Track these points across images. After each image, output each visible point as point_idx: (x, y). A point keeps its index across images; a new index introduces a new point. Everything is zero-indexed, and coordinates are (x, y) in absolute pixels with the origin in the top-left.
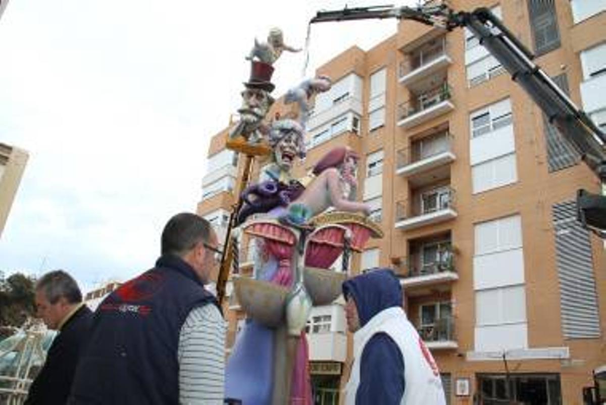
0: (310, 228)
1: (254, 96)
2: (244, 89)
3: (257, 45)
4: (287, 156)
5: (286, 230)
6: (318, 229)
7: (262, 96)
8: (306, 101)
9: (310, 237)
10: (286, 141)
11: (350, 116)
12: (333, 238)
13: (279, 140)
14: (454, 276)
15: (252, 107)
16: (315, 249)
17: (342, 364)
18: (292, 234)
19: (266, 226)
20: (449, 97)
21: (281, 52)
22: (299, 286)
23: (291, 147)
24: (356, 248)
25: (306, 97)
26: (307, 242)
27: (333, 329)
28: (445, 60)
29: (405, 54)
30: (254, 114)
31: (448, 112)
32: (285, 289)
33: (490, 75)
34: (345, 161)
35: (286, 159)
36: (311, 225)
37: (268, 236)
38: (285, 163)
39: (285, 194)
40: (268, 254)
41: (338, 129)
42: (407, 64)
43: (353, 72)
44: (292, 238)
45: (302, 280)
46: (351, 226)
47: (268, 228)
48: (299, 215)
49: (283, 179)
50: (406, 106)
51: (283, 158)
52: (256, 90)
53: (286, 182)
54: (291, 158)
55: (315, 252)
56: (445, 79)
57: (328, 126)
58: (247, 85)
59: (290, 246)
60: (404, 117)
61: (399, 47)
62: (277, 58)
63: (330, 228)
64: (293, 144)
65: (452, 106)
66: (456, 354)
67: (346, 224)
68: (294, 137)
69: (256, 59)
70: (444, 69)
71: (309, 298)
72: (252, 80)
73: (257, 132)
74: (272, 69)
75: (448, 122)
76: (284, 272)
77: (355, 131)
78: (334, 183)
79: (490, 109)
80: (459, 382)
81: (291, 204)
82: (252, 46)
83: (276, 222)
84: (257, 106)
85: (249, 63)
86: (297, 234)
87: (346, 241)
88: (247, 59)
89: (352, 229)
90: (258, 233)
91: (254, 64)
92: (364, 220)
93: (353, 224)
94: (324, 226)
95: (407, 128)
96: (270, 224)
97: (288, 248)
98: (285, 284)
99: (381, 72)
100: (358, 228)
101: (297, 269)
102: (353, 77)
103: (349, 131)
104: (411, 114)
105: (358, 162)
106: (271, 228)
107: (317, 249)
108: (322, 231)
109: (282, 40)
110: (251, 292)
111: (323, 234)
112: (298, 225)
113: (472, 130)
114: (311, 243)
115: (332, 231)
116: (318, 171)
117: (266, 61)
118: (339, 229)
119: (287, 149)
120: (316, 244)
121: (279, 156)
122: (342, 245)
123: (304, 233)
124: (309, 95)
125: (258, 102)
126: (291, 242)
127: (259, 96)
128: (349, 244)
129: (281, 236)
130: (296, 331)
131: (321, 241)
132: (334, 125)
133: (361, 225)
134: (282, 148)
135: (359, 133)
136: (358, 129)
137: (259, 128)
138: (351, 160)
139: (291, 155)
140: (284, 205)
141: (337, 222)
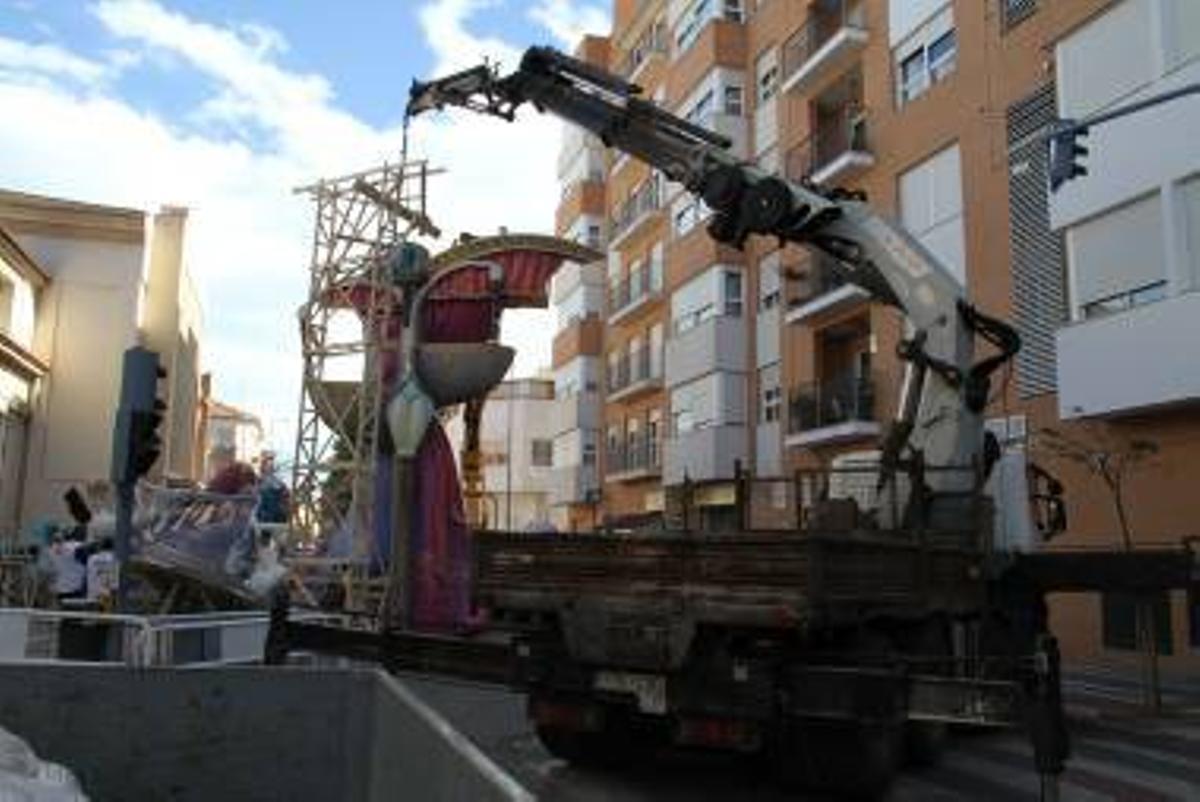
6: (435, 278)
9: (422, 293)
12: (469, 288)
22: (405, 377)
26: (414, 304)
41: (704, 19)
45: (409, 367)
57: (691, 17)
63: (462, 270)
67: (492, 257)
71: (424, 394)
77: (737, 16)
87: (494, 286)
93: (511, 253)
94: (449, 269)
100: (521, 257)
107: (445, 308)
111: (450, 281)
123: (410, 289)
128: (496, 291)
130: (405, 452)
131: (447, 297)
133: (527, 252)
135: (743, 18)
136: (740, 9)
141: (472, 256)
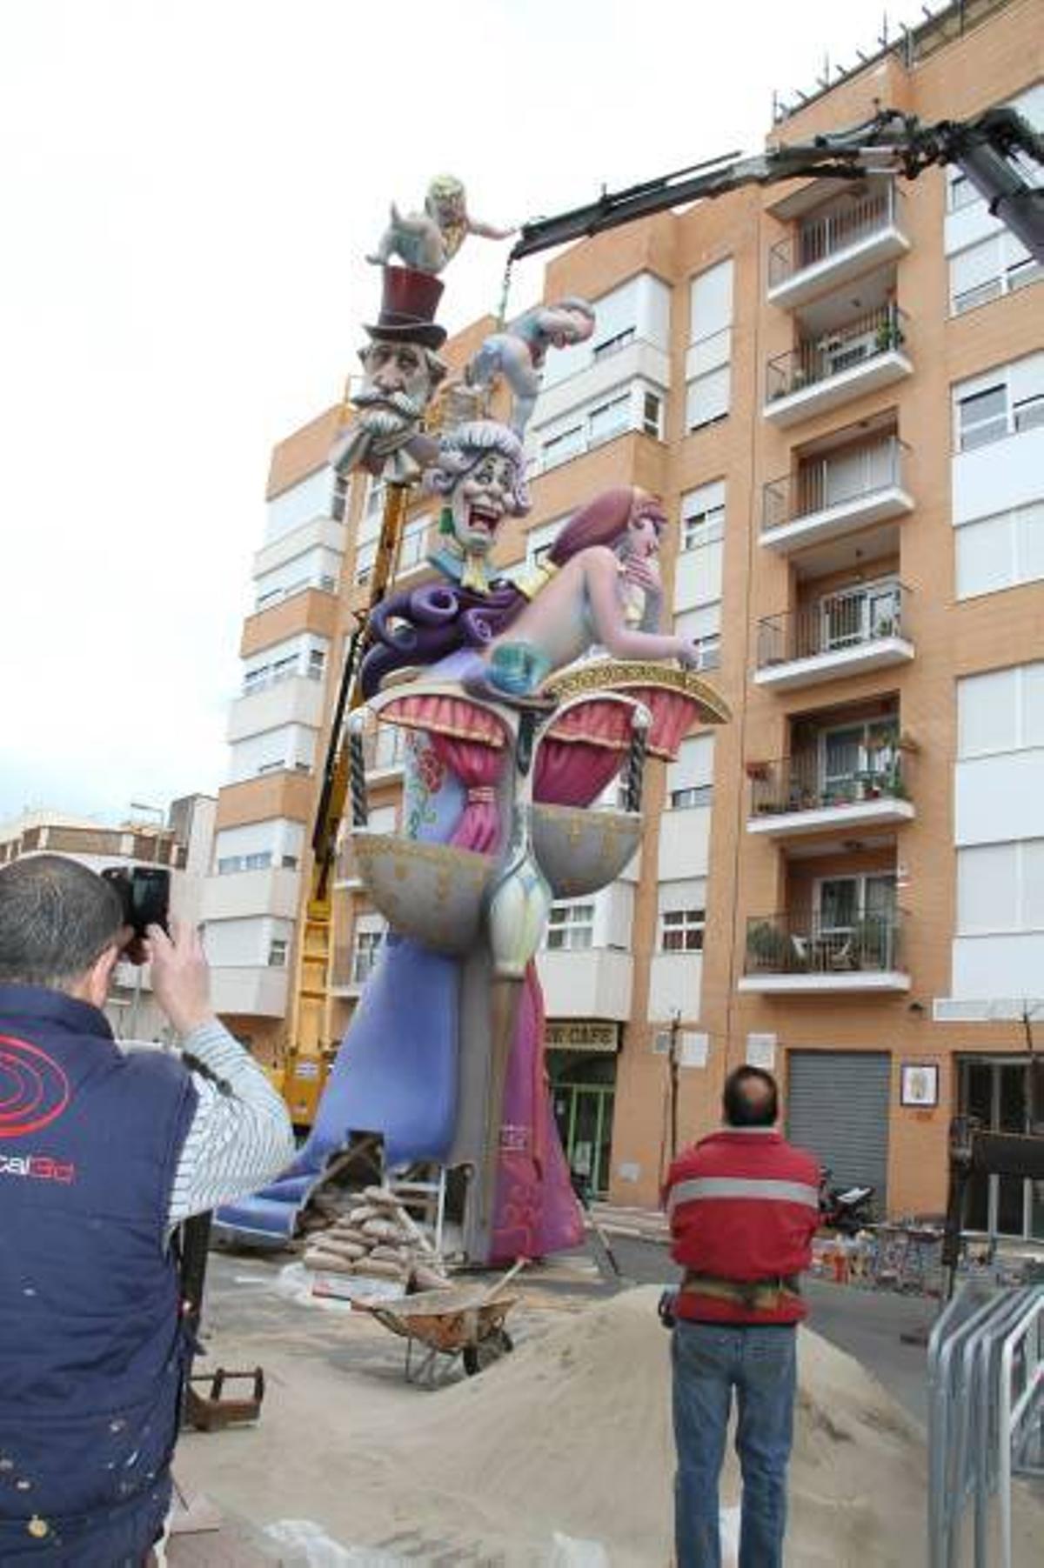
0: (546, 704)
1: (393, 361)
2: (366, 341)
3: (396, 222)
4: (483, 518)
5: (485, 712)
6: (564, 707)
7: (414, 362)
8: (528, 369)
9: (545, 728)
10: (478, 478)
11: (638, 391)
12: (603, 730)
13: (461, 475)
14: (905, 809)
15: (388, 391)
16: (557, 755)
17: (622, 1025)
18: (497, 719)
19: (433, 703)
20: (900, 339)
21: (461, 239)
22: (520, 852)
23: (491, 495)
24: (662, 751)
25: (530, 359)
26: (537, 741)
27: (599, 939)
28: (891, 240)
29: (784, 222)
30: (395, 409)
31: (896, 382)
32: (483, 861)
33: (1010, 283)
34: (630, 525)
35: (479, 524)
36: (548, 696)
37: (437, 728)
38: (477, 536)
39: (479, 616)
40: (438, 773)
41: (606, 425)
42: (789, 250)
43: (646, 270)
44: (500, 733)
45: (525, 837)
46: (646, 695)
47: (439, 707)
48: (516, 672)
49: (474, 577)
50: (787, 364)
51: (471, 522)
52: (398, 346)
53: (482, 587)
54: (492, 523)
55: (556, 765)
56: (892, 291)
57: (580, 418)
58: (375, 333)
59: (495, 750)
60: (780, 395)
61: (768, 204)
62: (449, 255)
63: (593, 703)
64: (495, 486)
65: (907, 366)
66: (906, 1006)
67: (632, 691)
68: (499, 468)
69: (396, 261)
70: (888, 264)
71: (543, 880)
72: (386, 318)
73: (403, 453)
74: (439, 288)
75: (894, 408)
76: (481, 817)
77: (651, 431)
78: (603, 588)
79: (1006, 376)
80: (910, 1072)
81: (496, 643)
82: (384, 225)
83: (459, 692)
84: (402, 388)
85: (378, 270)
86: (513, 721)
87: (635, 734)
88: (373, 261)
89: (651, 704)
90: (412, 721)
91: (392, 276)
92: (681, 679)
93: (653, 691)
94: (579, 700)
95: (789, 424)
96: (442, 697)
97: (491, 758)
98: (484, 849)
99: (719, 270)
100: (666, 699)
101: (515, 811)
102: (644, 284)
103: (636, 431)
104: (798, 385)
105: (664, 526)
106: (446, 705)
107: (564, 756)
108: (576, 710)
109: (462, 208)
110: (401, 873)
111: (578, 717)
112: (514, 698)
113: (958, 430)
114: (548, 742)
115: (599, 711)
116: (561, 553)
117: (421, 266)
118: (616, 705)
119: (484, 500)
120: (560, 744)
121: (461, 518)
122: (626, 745)
123: (529, 717)
124: (537, 354)
125: (402, 375)
126: (497, 742)
127: (408, 362)
128: (642, 743)
129: (470, 728)
130: (514, 967)
131: (573, 738)
132: (594, 414)
133: (672, 694)
134: (467, 496)
135: (660, 437)
136: (659, 426)
137: (406, 446)
138: (648, 524)
139: (494, 515)
140: (478, 645)
141: (612, 686)
